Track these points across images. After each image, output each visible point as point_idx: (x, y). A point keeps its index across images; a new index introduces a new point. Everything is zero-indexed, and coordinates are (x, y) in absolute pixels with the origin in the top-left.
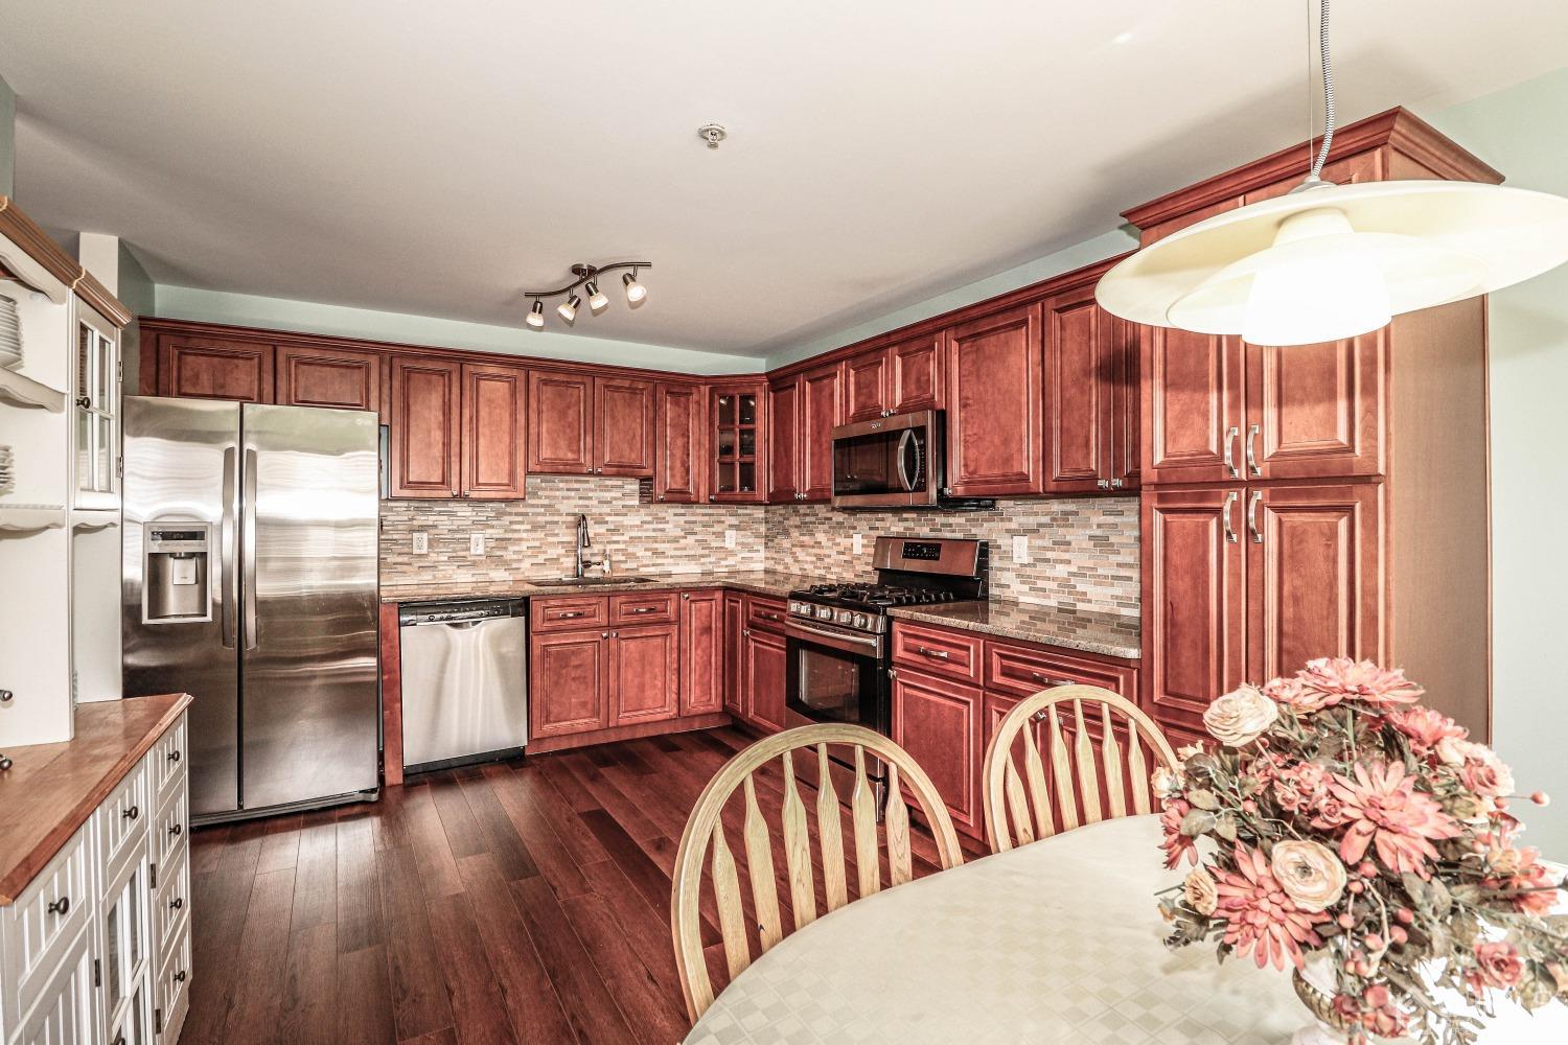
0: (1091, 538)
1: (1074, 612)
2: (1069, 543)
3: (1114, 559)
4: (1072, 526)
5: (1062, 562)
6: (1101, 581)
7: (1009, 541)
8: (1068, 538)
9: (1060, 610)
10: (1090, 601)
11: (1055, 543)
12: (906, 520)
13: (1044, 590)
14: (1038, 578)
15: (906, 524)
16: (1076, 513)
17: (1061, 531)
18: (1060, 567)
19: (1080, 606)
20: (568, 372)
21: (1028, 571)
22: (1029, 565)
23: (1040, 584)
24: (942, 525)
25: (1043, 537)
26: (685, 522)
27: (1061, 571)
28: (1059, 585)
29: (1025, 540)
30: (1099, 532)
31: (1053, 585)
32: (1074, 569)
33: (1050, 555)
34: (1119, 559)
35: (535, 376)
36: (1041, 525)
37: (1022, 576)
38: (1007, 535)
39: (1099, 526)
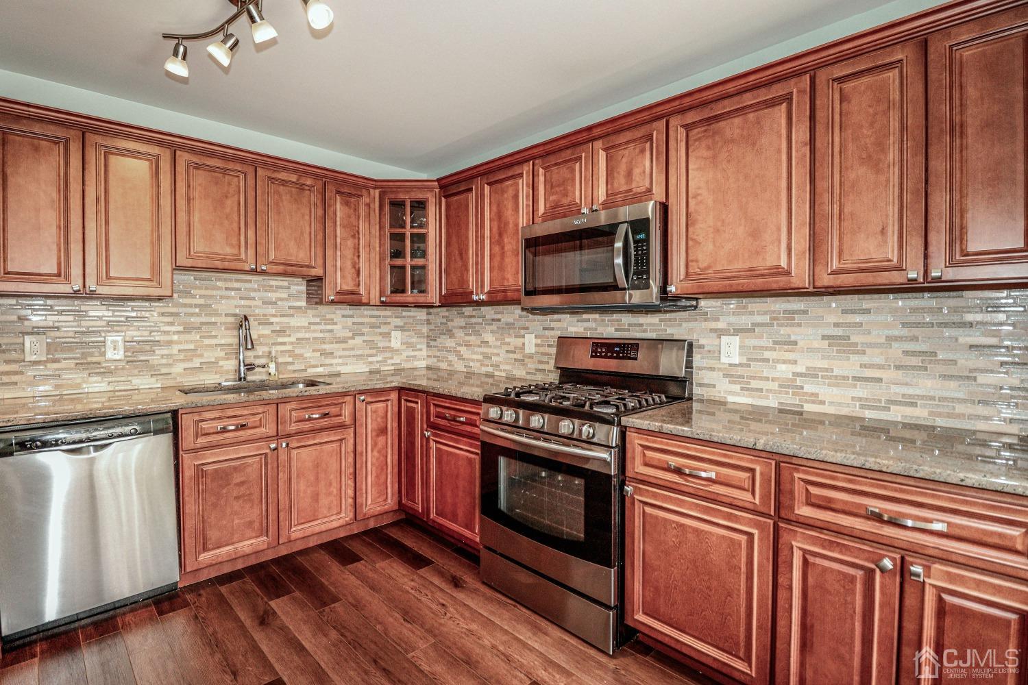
0: (824, 337)
1: (801, 413)
2: (795, 343)
3: (855, 358)
4: (799, 325)
5: (784, 362)
6: (839, 381)
7: (716, 342)
8: (793, 338)
9: (781, 411)
10: (822, 403)
11: (775, 343)
12: (588, 320)
13: (761, 390)
14: (754, 378)
15: (586, 324)
16: (805, 312)
17: (783, 331)
18: (782, 367)
19: (808, 407)
20: (225, 158)
21: (740, 371)
22: (740, 365)
23: (754, 384)
24: (630, 325)
25: (761, 337)
26: (354, 323)
27: (784, 370)
28: (780, 386)
29: (736, 340)
30: (839, 332)
31: (775, 386)
32: (800, 369)
33: (767, 354)
34: (865, 359)
35: (183, 157)
36: (755, 325)
37: (732, 376)
38: (715, 335)
39: (836, 325)
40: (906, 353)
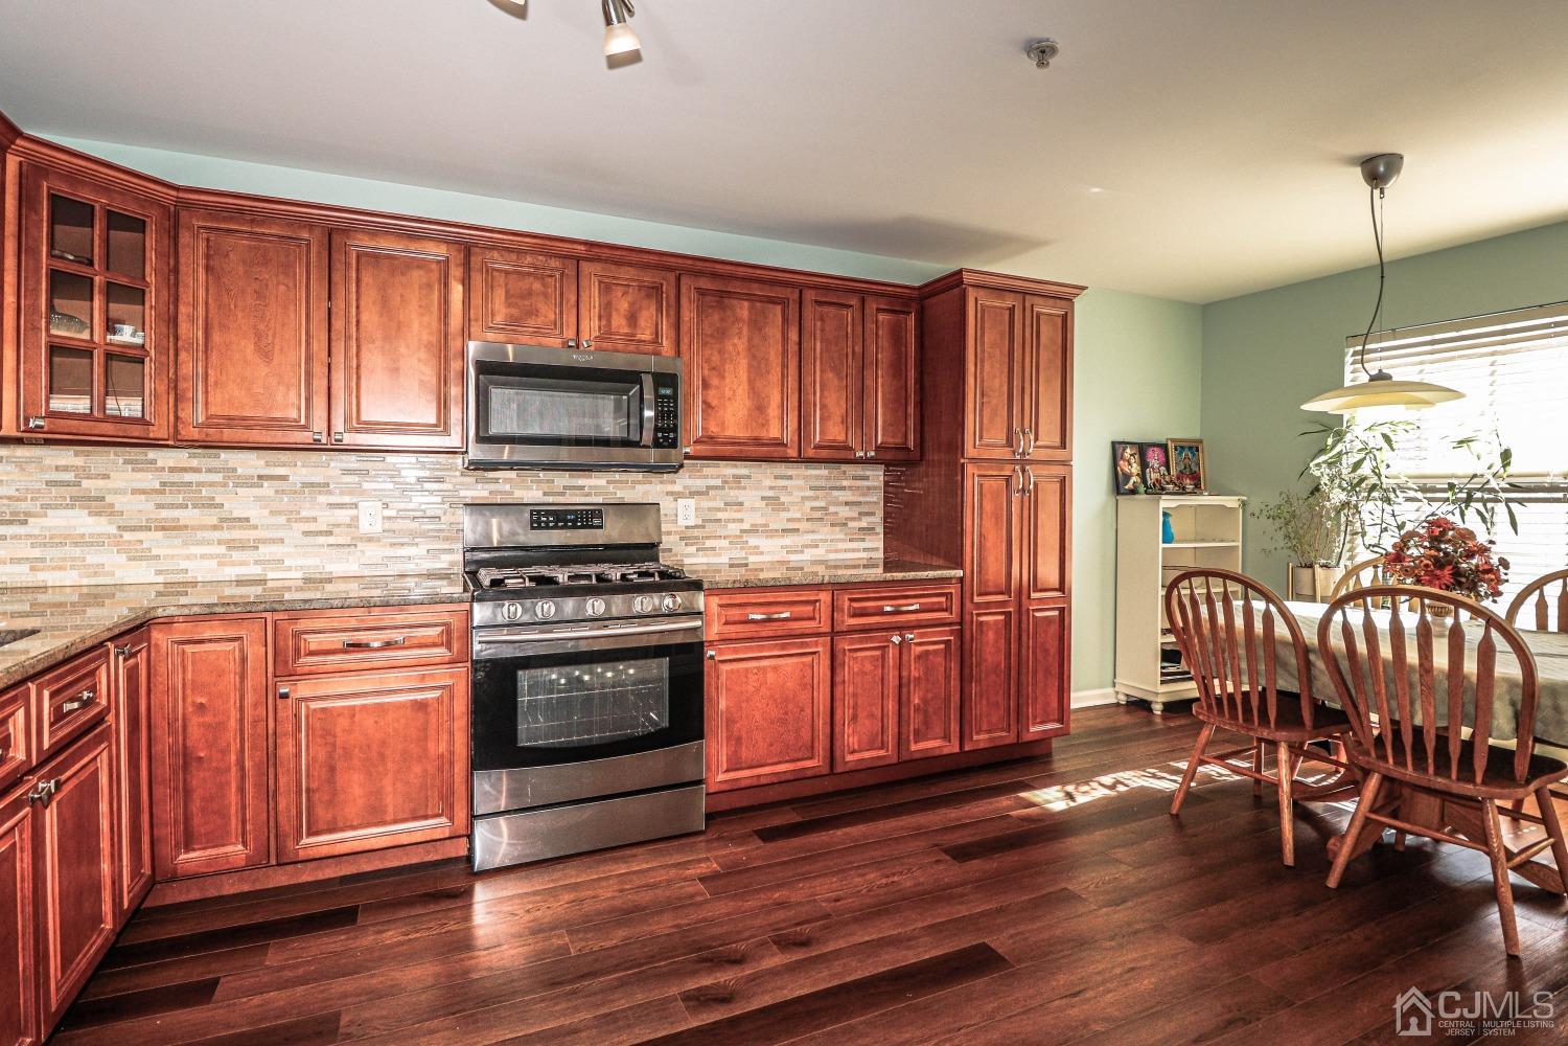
0: (763, 498)
1: (746, 565)
2: (741, 504)
3: (785, 515)
4: (745, 488)
5: (734, 521)
6: (772, 533)
7: (673, 505)
8: (740, 500)
9: (731, 566)
10: (762, 553)
11: (726, 504)
13: (713, 549)
14: (708, 538)
16: (749, 477)
17: (732, 493)
18: (731, 526)
19: (752, 559)
21: (697, 533)
22: (696, 527)
23: (709, 543)
25: (715, 499)
27: (734, 528)
28: (730, 543)
29: (691, 502)
30: (771, 493)
31: (724, 543)
32: (746, 526)
33: (720, 515)
34: (789, 515)
36: (709, 488)
37: (689, 538)
38: (672, 498)
39: (771, 488)
40: (812, 509)
